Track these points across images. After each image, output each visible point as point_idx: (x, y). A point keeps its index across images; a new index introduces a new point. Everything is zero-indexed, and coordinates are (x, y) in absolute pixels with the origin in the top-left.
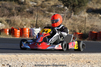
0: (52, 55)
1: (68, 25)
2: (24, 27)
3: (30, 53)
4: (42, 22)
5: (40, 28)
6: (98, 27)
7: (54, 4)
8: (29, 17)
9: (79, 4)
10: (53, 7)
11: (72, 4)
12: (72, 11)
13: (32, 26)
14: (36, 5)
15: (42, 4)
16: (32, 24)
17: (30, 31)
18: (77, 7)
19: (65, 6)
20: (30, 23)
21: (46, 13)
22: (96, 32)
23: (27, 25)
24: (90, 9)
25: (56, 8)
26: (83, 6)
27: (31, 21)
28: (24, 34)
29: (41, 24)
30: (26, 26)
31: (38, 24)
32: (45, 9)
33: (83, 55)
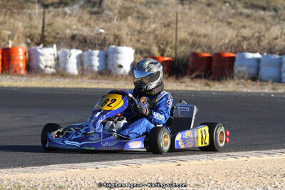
1: (127, 34)
2: (8, 43)
4: (53, 26)
5: (55, 46)
8: (15, 13)
13: (29, 41)
16: (28, 34)
17: (29, 55)
20: (23, 33)
22: (208, 55)
23: (16, 38)
29: (53, 34)
30: (12, 40)
31: (46, 34)
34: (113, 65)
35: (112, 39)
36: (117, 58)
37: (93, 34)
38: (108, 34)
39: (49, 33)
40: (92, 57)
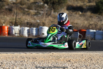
0: (32, 53)
2: (3, 25)
3: (9, 52)
4: (21, 19)
5: (19, 26)
6: (78, 25)
7: (34, 1)
8: (8, 14)
9: (59, 2)
10: (32, 4)
11: (52, 1)
12: (52, 9)
13: (11, 24)
14: (15, 3)
15: (21, 2)
16: (11, 22)
17: (10, 29)
18: (57, 4)
19: (45, 3)
20: (9, 21)
21: (25, 10)
22: (76, 30)
24: (70, 6)
25: (36, 6)
26: (63, 3)
27: (10, 19)
28: (3, 32)
29: (20, 22)
30: (5, 24)
31: (17, 22)
32: (24, 6)
33: (63, 54)
34: (40, 33)
35: (42, 24)
36: (42, 31)
37: (35, 22)
38: (40, 22)
39: (19, 22)
40: (33, 30)
